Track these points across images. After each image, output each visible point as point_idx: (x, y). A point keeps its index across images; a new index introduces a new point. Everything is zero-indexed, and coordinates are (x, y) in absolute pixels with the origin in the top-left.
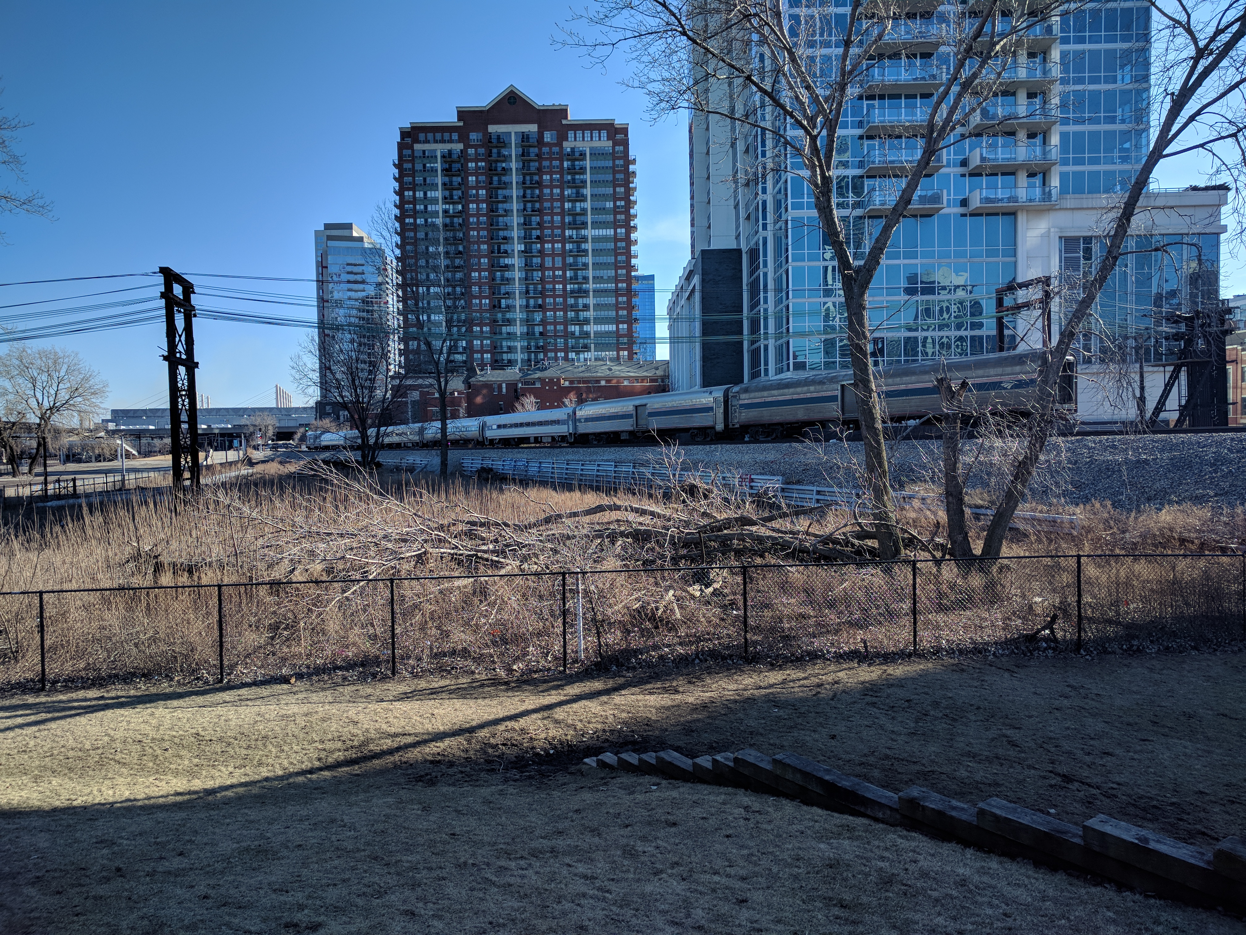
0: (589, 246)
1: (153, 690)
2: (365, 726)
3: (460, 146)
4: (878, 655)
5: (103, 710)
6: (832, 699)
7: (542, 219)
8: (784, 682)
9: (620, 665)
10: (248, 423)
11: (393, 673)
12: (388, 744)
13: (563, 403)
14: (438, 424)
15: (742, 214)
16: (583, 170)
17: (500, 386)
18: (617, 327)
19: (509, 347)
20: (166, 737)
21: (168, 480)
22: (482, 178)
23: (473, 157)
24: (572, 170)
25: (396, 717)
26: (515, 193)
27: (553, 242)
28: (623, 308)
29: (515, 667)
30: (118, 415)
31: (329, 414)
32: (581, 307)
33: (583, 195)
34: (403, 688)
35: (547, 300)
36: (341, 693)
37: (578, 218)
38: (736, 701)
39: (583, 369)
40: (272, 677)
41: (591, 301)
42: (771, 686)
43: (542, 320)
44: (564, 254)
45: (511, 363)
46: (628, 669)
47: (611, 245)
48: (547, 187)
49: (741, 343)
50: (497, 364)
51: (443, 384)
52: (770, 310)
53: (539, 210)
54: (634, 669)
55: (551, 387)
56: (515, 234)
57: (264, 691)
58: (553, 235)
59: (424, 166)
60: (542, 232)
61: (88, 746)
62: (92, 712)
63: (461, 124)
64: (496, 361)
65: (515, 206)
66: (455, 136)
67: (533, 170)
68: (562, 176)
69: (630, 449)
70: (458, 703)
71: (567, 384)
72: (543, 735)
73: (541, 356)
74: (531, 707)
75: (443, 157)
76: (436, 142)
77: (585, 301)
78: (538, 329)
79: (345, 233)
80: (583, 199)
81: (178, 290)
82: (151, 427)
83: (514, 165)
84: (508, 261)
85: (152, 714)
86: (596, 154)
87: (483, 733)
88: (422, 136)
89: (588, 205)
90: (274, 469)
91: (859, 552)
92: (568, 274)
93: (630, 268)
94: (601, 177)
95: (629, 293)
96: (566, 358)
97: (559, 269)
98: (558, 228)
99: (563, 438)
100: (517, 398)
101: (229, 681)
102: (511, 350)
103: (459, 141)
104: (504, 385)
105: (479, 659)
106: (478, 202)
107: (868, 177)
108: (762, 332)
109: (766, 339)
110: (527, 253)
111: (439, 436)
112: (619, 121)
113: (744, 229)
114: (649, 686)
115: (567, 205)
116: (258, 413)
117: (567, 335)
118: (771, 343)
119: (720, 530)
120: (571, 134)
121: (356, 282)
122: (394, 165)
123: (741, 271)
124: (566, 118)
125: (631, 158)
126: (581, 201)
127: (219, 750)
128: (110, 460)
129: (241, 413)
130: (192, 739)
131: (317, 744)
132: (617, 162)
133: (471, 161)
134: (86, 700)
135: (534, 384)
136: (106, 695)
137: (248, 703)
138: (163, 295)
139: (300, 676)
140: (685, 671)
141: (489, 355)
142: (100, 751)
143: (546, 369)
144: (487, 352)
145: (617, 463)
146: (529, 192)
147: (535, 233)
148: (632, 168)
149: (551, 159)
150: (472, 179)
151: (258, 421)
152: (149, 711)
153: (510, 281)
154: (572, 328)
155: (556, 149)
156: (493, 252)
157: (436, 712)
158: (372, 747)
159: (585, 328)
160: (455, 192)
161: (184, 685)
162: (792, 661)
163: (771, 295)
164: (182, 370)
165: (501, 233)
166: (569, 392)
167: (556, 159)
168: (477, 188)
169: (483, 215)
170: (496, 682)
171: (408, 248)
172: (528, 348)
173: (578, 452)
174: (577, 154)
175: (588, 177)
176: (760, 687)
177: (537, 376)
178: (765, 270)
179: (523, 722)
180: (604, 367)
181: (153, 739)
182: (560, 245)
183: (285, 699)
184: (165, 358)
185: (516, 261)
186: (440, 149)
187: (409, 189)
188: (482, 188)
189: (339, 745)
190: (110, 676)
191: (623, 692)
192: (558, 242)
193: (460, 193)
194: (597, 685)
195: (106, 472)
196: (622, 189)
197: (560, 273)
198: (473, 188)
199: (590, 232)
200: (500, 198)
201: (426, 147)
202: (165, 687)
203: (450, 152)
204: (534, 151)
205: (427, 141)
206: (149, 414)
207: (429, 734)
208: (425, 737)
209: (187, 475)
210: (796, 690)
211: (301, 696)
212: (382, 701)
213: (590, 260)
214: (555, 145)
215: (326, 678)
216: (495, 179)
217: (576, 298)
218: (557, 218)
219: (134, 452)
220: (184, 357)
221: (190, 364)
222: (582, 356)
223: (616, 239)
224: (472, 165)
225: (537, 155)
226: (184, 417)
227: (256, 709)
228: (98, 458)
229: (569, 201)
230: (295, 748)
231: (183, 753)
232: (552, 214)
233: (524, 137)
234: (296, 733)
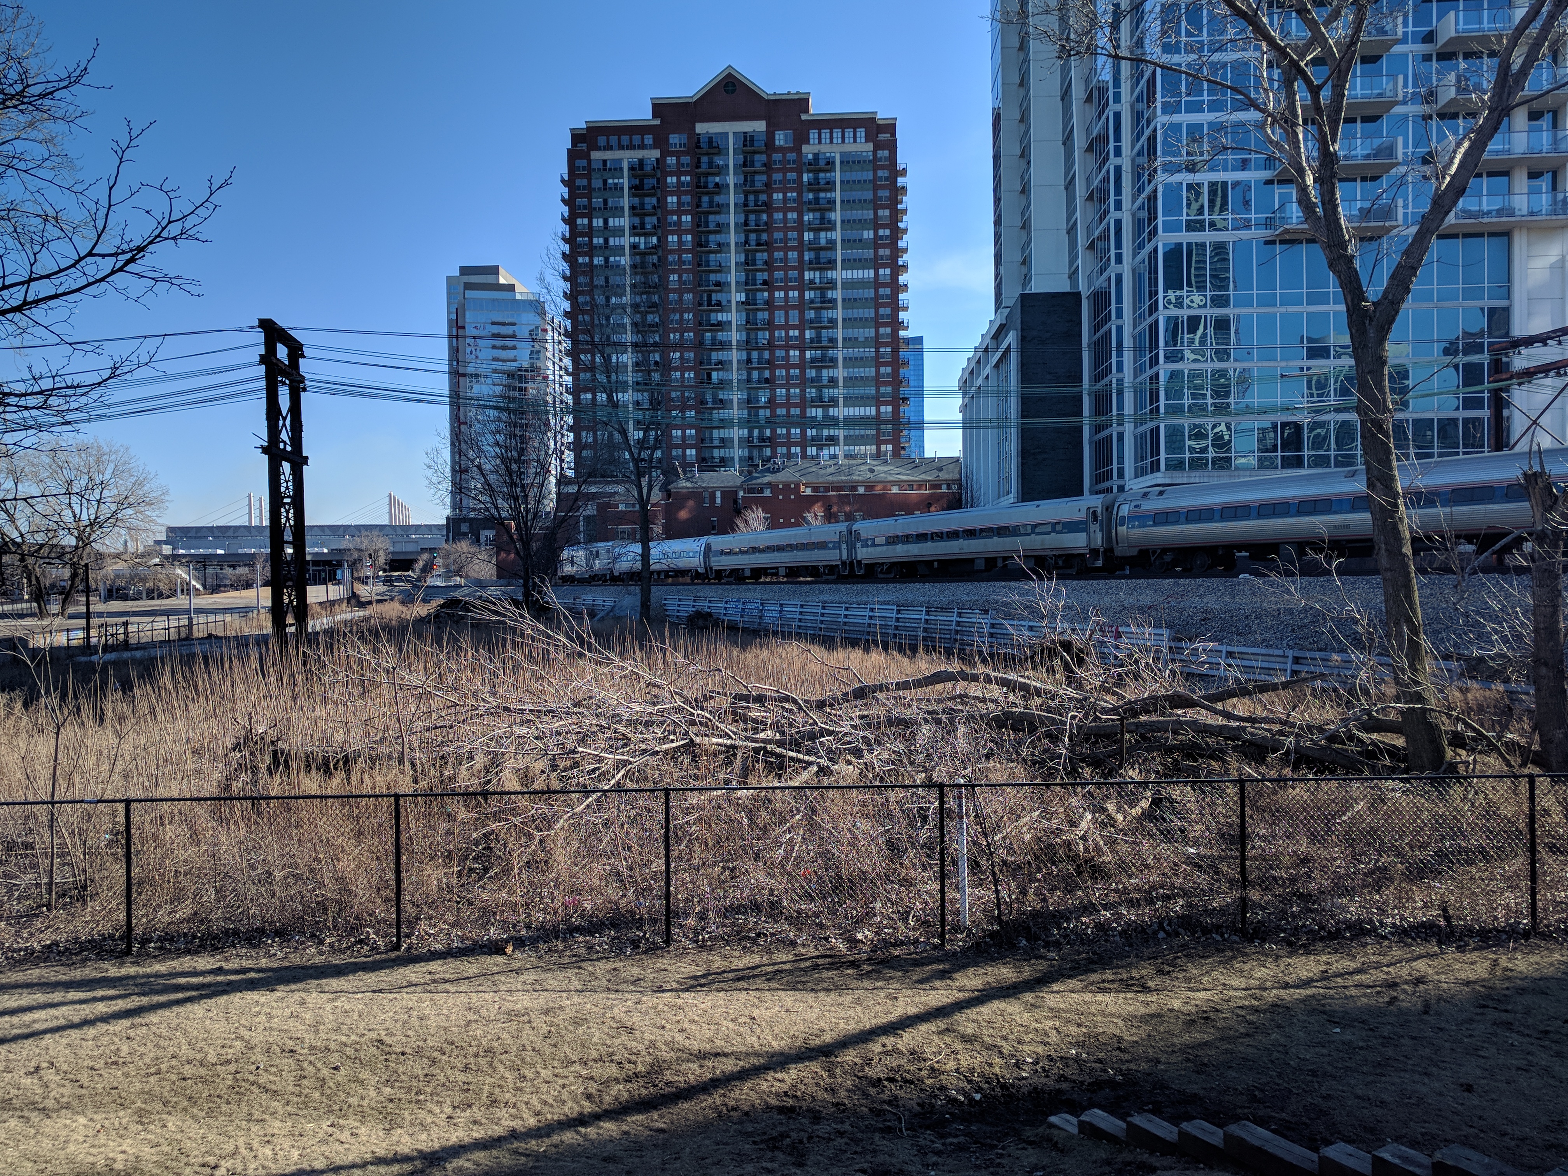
0: (837, 294)
1: (296, 959)
2: (647, 1036)
3: (656, 154)
4: (1470, 931)
5: (225, 992)
6: (1426, 1012)
7: (771, 256)
8: (1325, 976)
9: (1032, 938)
10: (351, 546)
11: (668, 942)
12: (694, 1072)
13: (804, 518)
14: (637, 548)
15: (1082, 241)
16: (830, 186)
17: (713, 496)
18: (878, 410)
19: (722, 440)
20: (333, 1046)
21: (267, 626)
22: (687, 198)
23: (674, 169)
24: (815, 186)
25: (692, 1021)
26: (732, 218)
27: (786, 289)
28: (885, 384)
29: (860, 936)
30: (177, 535)
31: (466, 534)
32: (825, 382)
33: (830, 222)
34: (686, 968)
35: (778, 372)
36: (591, 974)
37: (823, 254)
38: (1256, 1010)
39: (832, 470)
40: (475, 943)
41: (840, 373)
42: (1307, 983)
43: (770, 401)
44: (802, 305)
45: (724, 462)
46: (1047, 945)
47: (870, 293)
48: (778, 210)
49: (1080, 430)
50: (706, 464)
51: (645, 491)
52: (1126, 380)
53: (767, 244)
54: (1057, 945)
55: (787, 497)
56: (733, 277)
57: (470, 967)
58: (786, 279)
59: (605, 182)
60: (771, 275)
61: (212, 1058)
62: (209, 996)
63: (657, 122)
64: (704, 460)
65: (732, 239)
66: (649, 139)
67: (759, 185)
68: (800, 195)
69: (917, 585)
70: (788, 998)
71: (809, 492)
72: (951, 1065)
73: (768, 452)
74: (912, 1011)
75: (632, 168)
76: (621, 147)
77: (832, 373)
78: (764, 413)
79: (489, 279)
80: (831, 227)
81: (282, 352)
82: (220, 552)
83: (731, 180)
84: (721, 317)
85: (303, 1003)
86: (848, 162)
87: (850, 1056)
88: (602, 141)
89: (837, 235)
90: (393, 610)
91: (1372, 754)
92: (808, 334)
93: (897, 325)
94: (857, 195)
95: (896, 363)
96: (804, 456)
97: (794, 327)
98: (793, 268)
99: (832, 569)
100: (738, 513)
101: (409, 949)
102: (725, 443)
103: (655, 146)
104: (718, 494)
105: (797, 920)
106: (680, 233)
107: (1280, 182)
108: (1115, 412)
109: (1121, 423)
110: (749, 304)
111: (638, 565)
112: (883, 115)
113: (1084, 262)
114: (1094, 977)
115: (808, 236)
116: (364, 533)
117: (804, 422)
118: (1128, 429)
119: (1136, 714)
120: (813, 134)
121: (504, 348)
122: (563, 181)
123: (1080, 324)
124: (807, 111)
125: (900, 167)
126: (827, 230)
127: (421, 1073)
128: (169, 597)
129: (341, 531)
130: (374, 1050)
131: (577, 1067)
132: (880, 173)
133: (671, 174)
134: (195, 973)
135: (761, 491)
136: (226, 966)
137: (447, 986)
138: (263, 360)
139: (520, 943)
140: (1146, 952)
141: (694, 452)
142: (232, 1068)
143: (778, 470)
144: (691, 447)
145: (901, 607)
146: (752, 217)
147: (761, 276)
148: (901, 181)
149: (784, 171)
150: (672, 200)
151: (365, 543)
152: (297, 996)
153: (724, 346)
154: (812, 412)
155: (791, 156)
156: (700, 305)
157: (756, 1013)
158: (668, 1076)
159: (831, 411)
160: (648, 219)
161: (342, 951)
162: (1322, 939)
163: (1128, 357)
164: (286, 467)
165: (713, 277)
166: (814, 503)
167: (792, 170)
168: (679, 213)
169: (687, 251)
170: (836, 962)
171: (581, 299)
172: (749, 440)
173: (839, 590)
174: (822, 163)
175: (837, 195)
176: (1287, 986)
177: (766, 480)
178: (1119, 322)
179: (907, 1039)
180: (863, 468)
181: (312, 1048)
182: (796, 293)
183: (506, 982)
184: (265, 450)
185: (734, 317)
186: (627, 157)
187: (582, 216)
188: (686, 213)
189: (613, 1070)
190: (226, 932)
191: (1055, 987)
192: (793, 288)
193: (654, 220)
194: (1006, 973)
195: (167, 613)
196: (887, 212)
197: (797, 333)
198: (673, 213)
199: (839, 275)
200: (712, 227)
201: (608, 155)
202: (312, 955)
203: (641, 162)
204: (761, 158)
205: (610, 148)
206: (217, 534)
207: (757, 1054)
208: (755, 1061)
209: (290, 619)
210: (1353, 992)
211: (530, 977)
212: (661, 990)
213: (839, 314)
214: (791, 150)
215: (561, 947)
216: (705, 199)
217: (819, 369)
218: (793, 255)
219: (199, 586)
220: (289, 448)
221: (296, 459)
222: (826, 452)
223: (877, 284)
224: (672, 180)
225: (765, 165)
226: (288, 536)
227: (463, 998)
228: (151, 594)
229: (810, 230)
230: (543, 1073)
231: (365, 1075)
232: (786, 249)
233: (747, 139)
234: (537, 1046)
